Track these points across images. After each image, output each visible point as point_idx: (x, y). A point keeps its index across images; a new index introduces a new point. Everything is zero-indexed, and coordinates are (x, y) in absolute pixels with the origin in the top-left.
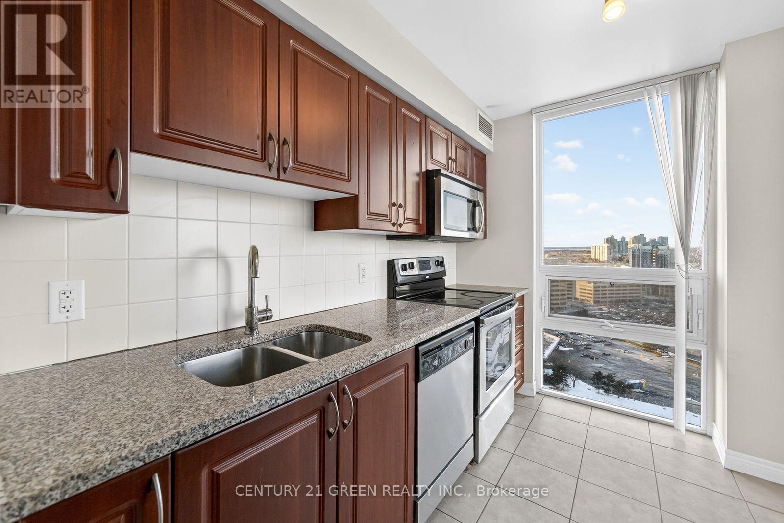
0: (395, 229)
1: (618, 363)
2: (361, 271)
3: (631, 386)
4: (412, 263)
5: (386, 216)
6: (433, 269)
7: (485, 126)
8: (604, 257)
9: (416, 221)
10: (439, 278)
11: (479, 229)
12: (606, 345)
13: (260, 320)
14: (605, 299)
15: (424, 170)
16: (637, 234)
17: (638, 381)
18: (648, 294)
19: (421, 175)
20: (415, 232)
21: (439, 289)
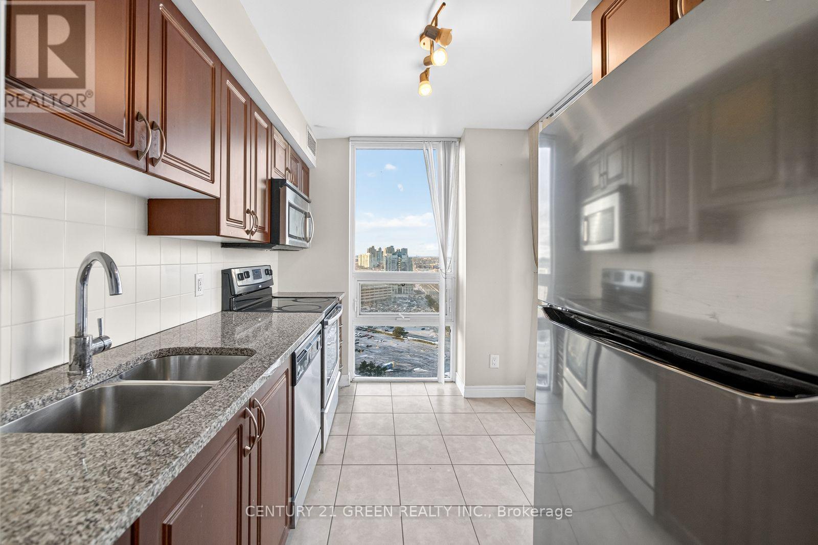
0: (248, 237)
1: (377, 352)
2: (197, 282)
3: (385, 368)
4: (248, 273)
5: (240, 222)
6: (264, 278)
7: (312, 143)
8: (367, 265)
9: (262, 229)
10: (267, 287)
11: (310, 238)
12: (369, 338)
13: (96, 352)
14: (368, 300)
15: (269, 178)
16: (389, 246)
17: (389, 363)
18: (396, 293)
19: (267, 182)
20: (260, 240)
21: (265, 299)
